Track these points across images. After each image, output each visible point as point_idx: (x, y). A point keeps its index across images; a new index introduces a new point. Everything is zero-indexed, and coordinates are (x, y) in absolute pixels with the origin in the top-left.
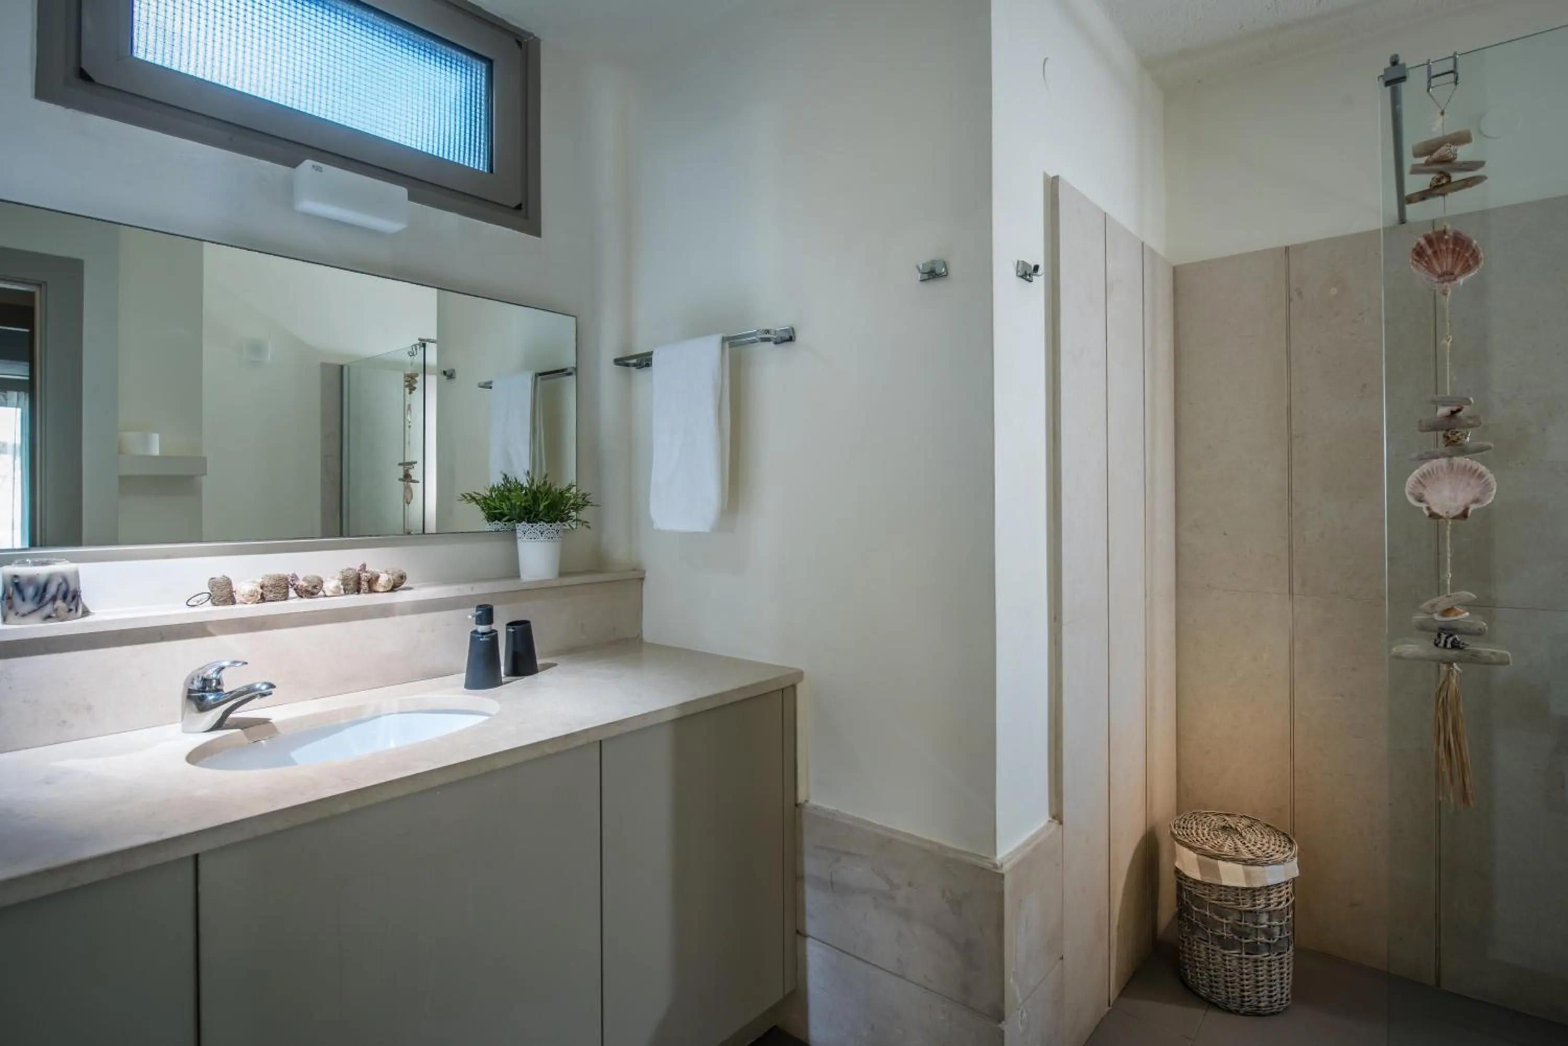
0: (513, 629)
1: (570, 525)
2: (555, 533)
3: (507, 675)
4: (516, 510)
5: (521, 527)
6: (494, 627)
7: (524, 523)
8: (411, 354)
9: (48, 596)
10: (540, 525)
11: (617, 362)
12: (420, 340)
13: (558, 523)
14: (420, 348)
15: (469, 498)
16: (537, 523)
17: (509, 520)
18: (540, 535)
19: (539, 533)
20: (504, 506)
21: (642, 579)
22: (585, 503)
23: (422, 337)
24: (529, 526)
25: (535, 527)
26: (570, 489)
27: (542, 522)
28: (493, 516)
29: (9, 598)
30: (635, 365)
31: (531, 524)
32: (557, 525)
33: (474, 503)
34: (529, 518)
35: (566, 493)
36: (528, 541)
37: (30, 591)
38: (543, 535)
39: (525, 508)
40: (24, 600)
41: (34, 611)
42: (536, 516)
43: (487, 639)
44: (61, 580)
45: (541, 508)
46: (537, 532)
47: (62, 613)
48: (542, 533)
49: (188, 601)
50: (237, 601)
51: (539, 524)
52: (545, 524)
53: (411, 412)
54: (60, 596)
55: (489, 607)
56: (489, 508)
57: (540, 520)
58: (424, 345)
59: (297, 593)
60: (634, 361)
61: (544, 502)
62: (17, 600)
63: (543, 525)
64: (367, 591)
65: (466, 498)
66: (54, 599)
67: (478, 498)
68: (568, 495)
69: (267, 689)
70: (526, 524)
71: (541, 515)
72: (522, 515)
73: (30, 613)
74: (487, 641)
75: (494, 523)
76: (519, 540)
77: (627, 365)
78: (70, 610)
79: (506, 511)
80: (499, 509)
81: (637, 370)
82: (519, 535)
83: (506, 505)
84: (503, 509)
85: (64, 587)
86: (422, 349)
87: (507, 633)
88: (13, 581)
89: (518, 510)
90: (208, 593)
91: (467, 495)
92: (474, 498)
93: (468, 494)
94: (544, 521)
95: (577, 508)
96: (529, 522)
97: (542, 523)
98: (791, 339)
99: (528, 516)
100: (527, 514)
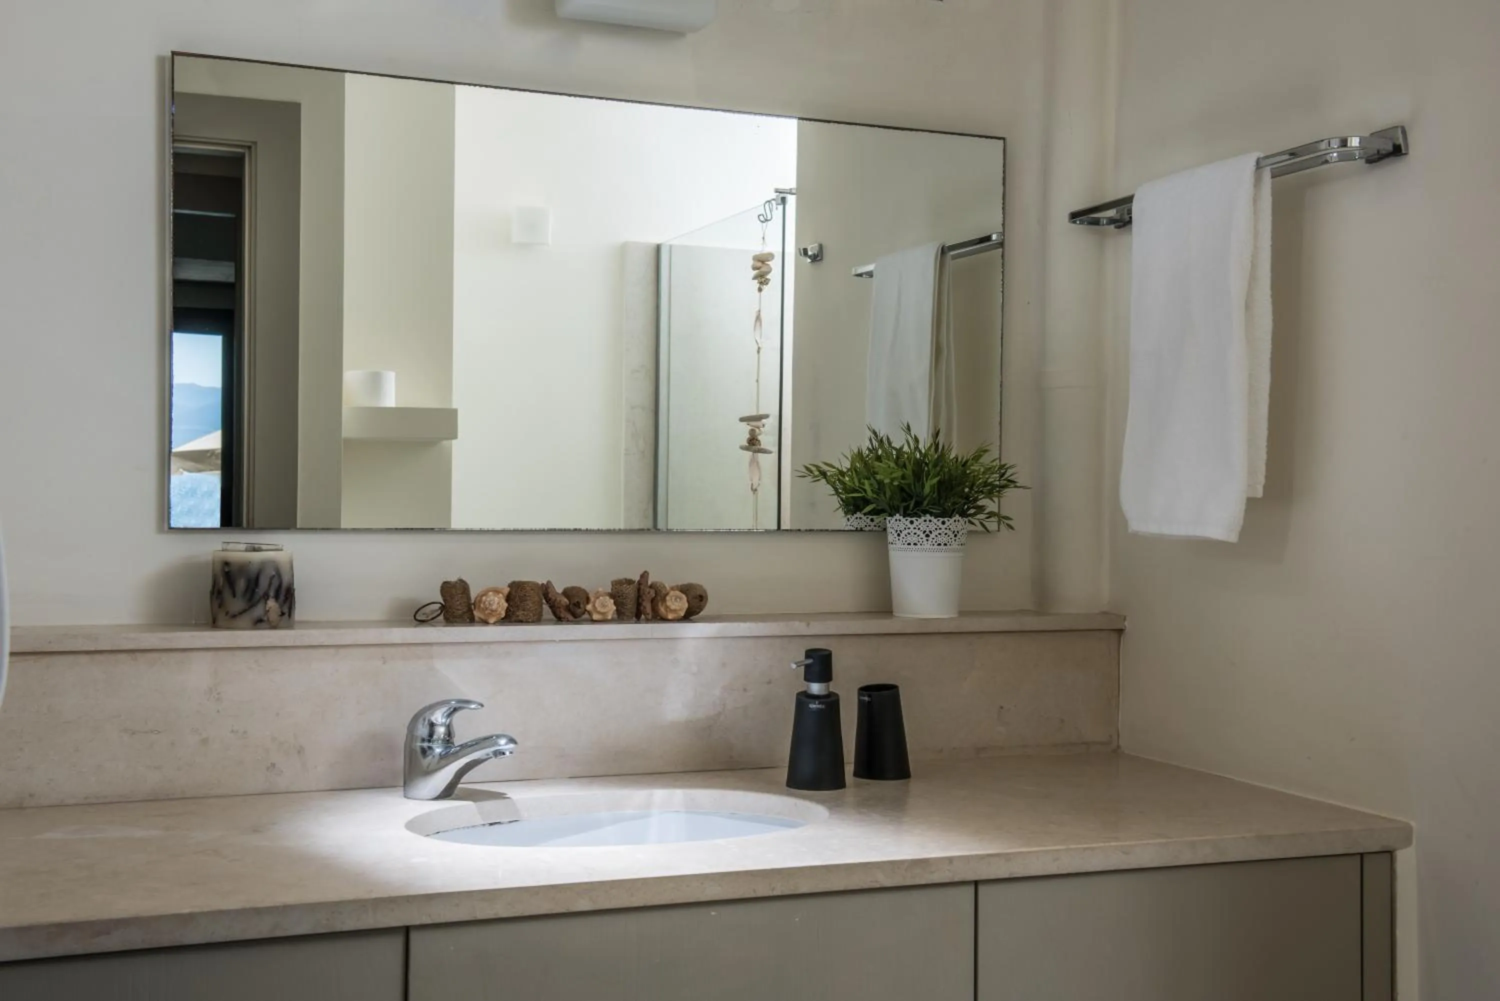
0: (869, 696)
1: (982, 524)
2: (952, 536)
3: (856, 774)
4: (885, 494)
5: (895, 523)
6: (833, 687)
7: (897, 516)
8: (762, 218)
9: (260, 591)
10: (925, 521)
11: (1075, 216)
12: (777, 191)
13: (957, 517)
14: (777, 204)
15: (817, 473)
16: (920, 517)
17: (876, 512)
18: (925, 538)
19: (923, 536)
20: (867, 487)
21: (1120, 631)
22: (1003, 483)
23: (781, 187)
24: (906, 522)
25: (916, 523)
26: (980, 456)
27: (928, 515)
28: (853, 506)
29: (220, 593)
30: (1111, 221)
31: (910, 519)
32: (956, 523)
33: (824, 481)
34: (906, 508)
35: (972, 465)
36: (906, 550)
37: (241, 585)
38: (930, 539)
39: (901, 489)
40: (234, 596)
41: (244, 611)
42: (918, 504)
43: (820, 706)
44: (274, 573)
45: (927, 489)
46: (918, 532)
47: (274, 615)
48: (927, 536)
49: (417, 612)
50: (476, 619)
51: (923, 518)
52: (932, 518)
53: (761, 325)
54: (272, 594)
55: (827, 653)
56: (847, 490)
57: (925, 512)
58: (783, 200)
59: (554, 613)
60: (1111, 213)
61: (931, 479)
62: (227, 594)
63: (930, 521)
64: (650, 617)
65: (811, 472)
66: (266, 597)
67: (830, 471)
68: (975, 467)
69: (506, 744)
70: (901, 518)
71: (925, 503)
72: (896, 503)
73: (241, 613)
74: (821, 710)
75: (855, 516)
76: (890, 546)
77: (1096, 222)
78: (283, 614)
79: (870, 495)
80: (860, 492)
81: (1116, 230)
82: (890, 538)
83: (871, 485)
84: (865, 491)
85: (276, 583)
86: (781, 207)
87: (861, 703)
88: (223, 569)
89: (888, 494)
90: (440, 603)
91: (813, 469)
92: (824, 474)
93: (814, 466)
94: (931, 514)
95: (993, 491)
96: (905, 515)
97: (928, 517)
98: (1397, 151)
99: (905, 504)
100: (904, 500)
